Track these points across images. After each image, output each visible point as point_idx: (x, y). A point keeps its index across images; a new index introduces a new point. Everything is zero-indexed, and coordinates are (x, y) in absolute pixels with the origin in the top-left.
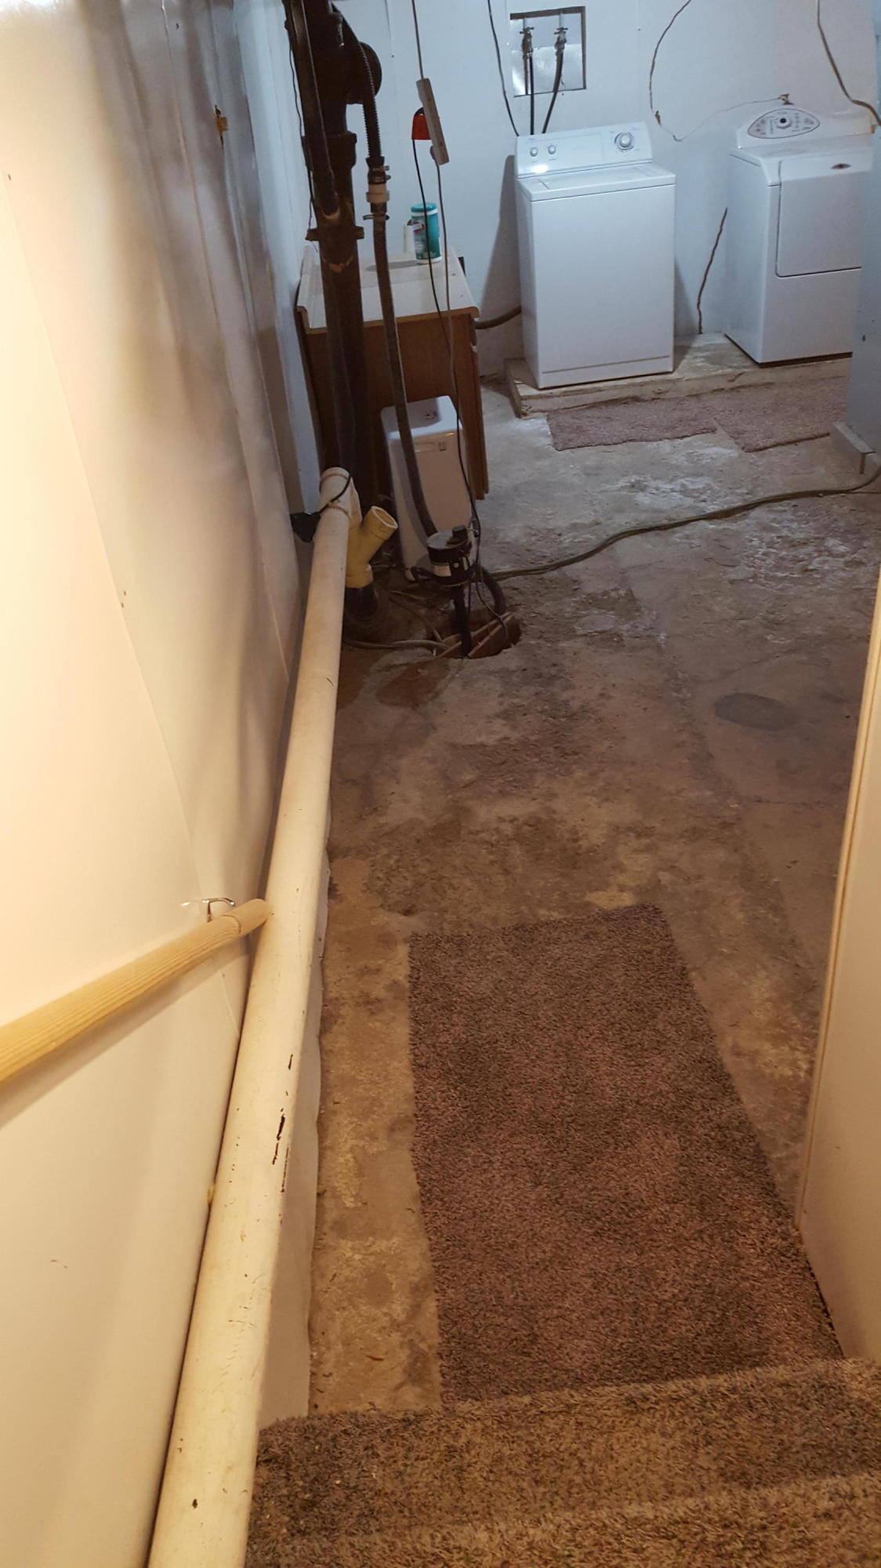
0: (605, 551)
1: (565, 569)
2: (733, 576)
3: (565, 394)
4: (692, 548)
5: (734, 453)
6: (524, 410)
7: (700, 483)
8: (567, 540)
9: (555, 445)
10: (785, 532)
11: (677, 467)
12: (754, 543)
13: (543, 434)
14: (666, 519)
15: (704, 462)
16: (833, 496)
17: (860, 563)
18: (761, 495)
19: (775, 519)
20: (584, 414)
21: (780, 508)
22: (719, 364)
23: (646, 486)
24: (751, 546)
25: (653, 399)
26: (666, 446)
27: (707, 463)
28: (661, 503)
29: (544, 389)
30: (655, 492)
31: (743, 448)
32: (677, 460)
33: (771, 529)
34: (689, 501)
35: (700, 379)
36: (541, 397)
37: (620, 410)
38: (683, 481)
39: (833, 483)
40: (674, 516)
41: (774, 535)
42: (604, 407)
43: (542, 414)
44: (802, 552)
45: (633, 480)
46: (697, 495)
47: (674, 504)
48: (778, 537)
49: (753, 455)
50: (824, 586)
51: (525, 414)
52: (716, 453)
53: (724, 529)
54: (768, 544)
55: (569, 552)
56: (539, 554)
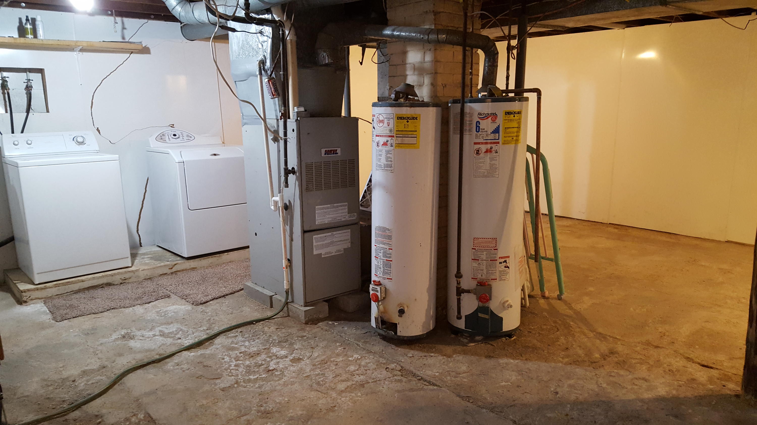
0: (116, 386)
1: (84, 407)
2: (222, 385)
3: (56, 286)
4: (184, 371)
5: (189, 307)
6: (25, 299)
7: (173, 328)
8: (81, 384)
9: (55, 319)
10: (243, 349)
11: (153, 321)
12: (226, 360)
13: (44, 312)
14: (157, 354)
15: (170, 315)
16: (262, 322)
17: (299, 360)
18: (216, 329)
19: (232, 341)
20: (73, 297)
21: (232, 335)
22: (160, 260)
23: (133, 336)
24: (225, 362)
25: (121, 283)
26: (139, 310)
27: (172, 315)
28: (148, 345)
29: (39, 284)
30: (141, 338)
31: (193, 304)
32: (150, 316)
33: (233, 349)
34: (169, 341)
35: (151, 269)
36: (37, 289)
37: (99, 292)
38: (160, 328)
39: (257, 315)
40: (162, 352)
41: (237, 352)
42: (86, 292)
43: (39, 301)
44: (259, 359)
45: (123, 333)
46: (173, 335)
47: (159, 344)
48: (240, 353)
49: (201, 307)
50: (285, 379)
51: (26, 302)
52: (176, 309)
53: (201, 354)
54: (235, 359)
55: (85, 393)
56: (58, 399)
